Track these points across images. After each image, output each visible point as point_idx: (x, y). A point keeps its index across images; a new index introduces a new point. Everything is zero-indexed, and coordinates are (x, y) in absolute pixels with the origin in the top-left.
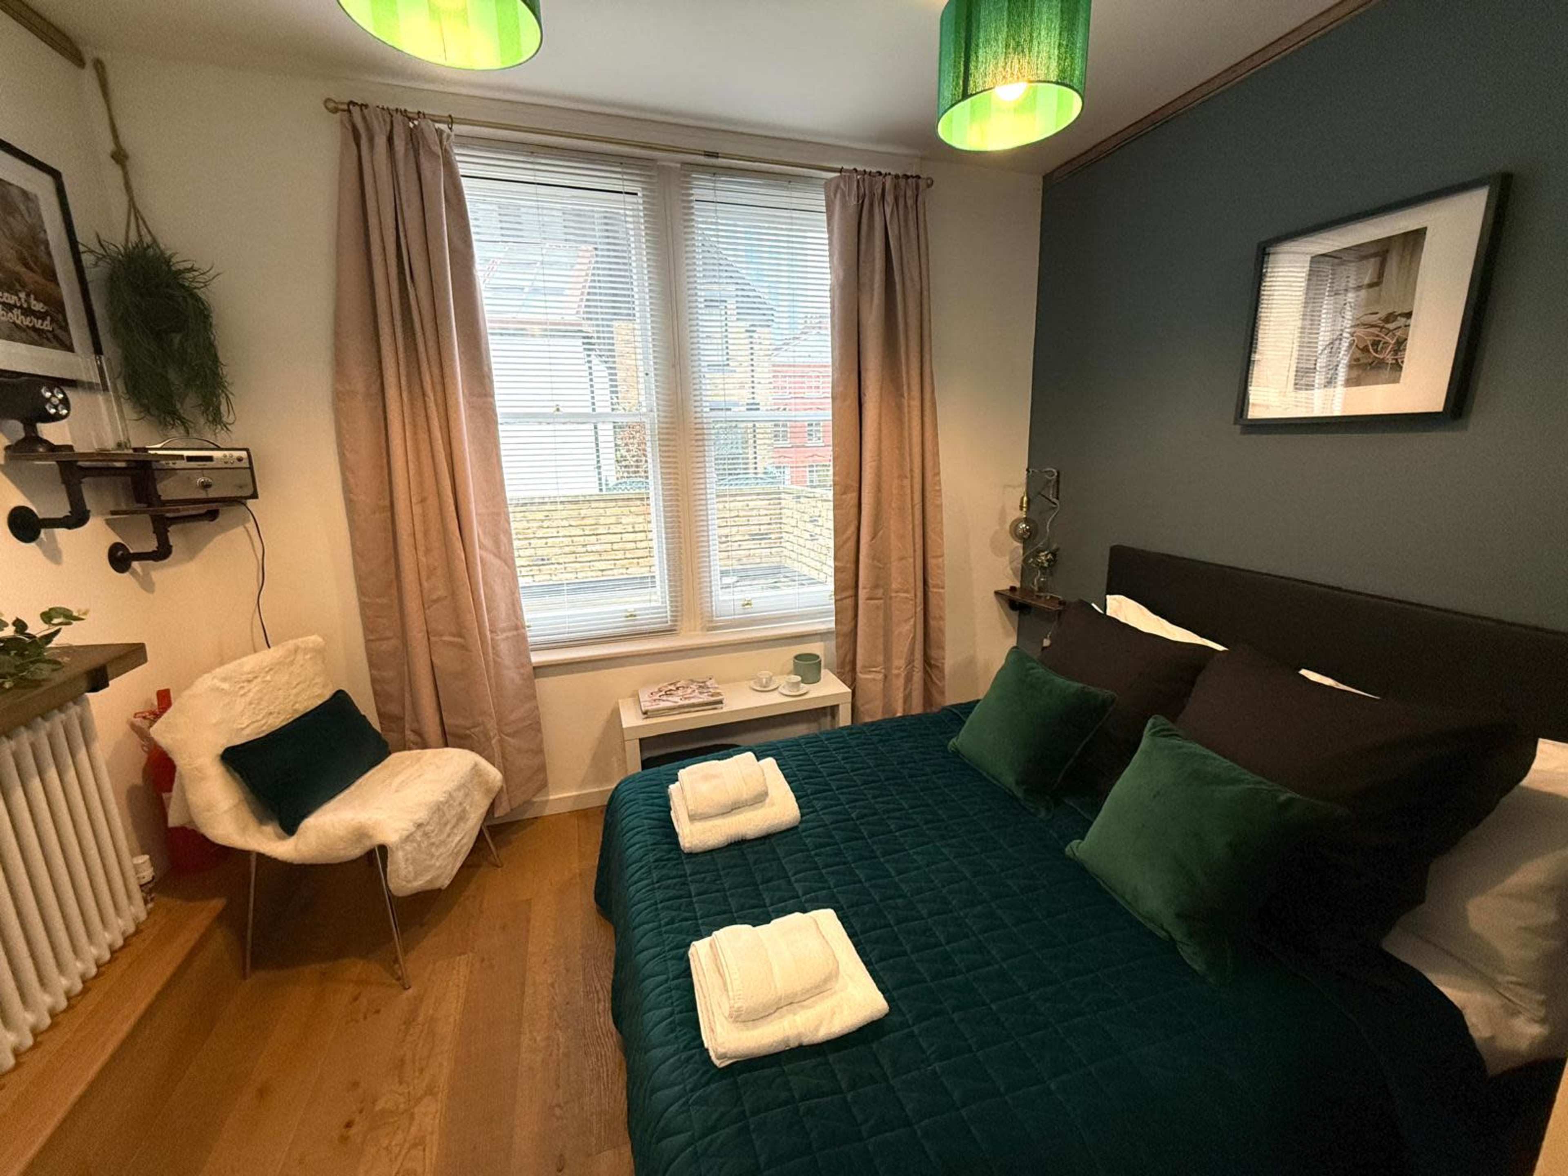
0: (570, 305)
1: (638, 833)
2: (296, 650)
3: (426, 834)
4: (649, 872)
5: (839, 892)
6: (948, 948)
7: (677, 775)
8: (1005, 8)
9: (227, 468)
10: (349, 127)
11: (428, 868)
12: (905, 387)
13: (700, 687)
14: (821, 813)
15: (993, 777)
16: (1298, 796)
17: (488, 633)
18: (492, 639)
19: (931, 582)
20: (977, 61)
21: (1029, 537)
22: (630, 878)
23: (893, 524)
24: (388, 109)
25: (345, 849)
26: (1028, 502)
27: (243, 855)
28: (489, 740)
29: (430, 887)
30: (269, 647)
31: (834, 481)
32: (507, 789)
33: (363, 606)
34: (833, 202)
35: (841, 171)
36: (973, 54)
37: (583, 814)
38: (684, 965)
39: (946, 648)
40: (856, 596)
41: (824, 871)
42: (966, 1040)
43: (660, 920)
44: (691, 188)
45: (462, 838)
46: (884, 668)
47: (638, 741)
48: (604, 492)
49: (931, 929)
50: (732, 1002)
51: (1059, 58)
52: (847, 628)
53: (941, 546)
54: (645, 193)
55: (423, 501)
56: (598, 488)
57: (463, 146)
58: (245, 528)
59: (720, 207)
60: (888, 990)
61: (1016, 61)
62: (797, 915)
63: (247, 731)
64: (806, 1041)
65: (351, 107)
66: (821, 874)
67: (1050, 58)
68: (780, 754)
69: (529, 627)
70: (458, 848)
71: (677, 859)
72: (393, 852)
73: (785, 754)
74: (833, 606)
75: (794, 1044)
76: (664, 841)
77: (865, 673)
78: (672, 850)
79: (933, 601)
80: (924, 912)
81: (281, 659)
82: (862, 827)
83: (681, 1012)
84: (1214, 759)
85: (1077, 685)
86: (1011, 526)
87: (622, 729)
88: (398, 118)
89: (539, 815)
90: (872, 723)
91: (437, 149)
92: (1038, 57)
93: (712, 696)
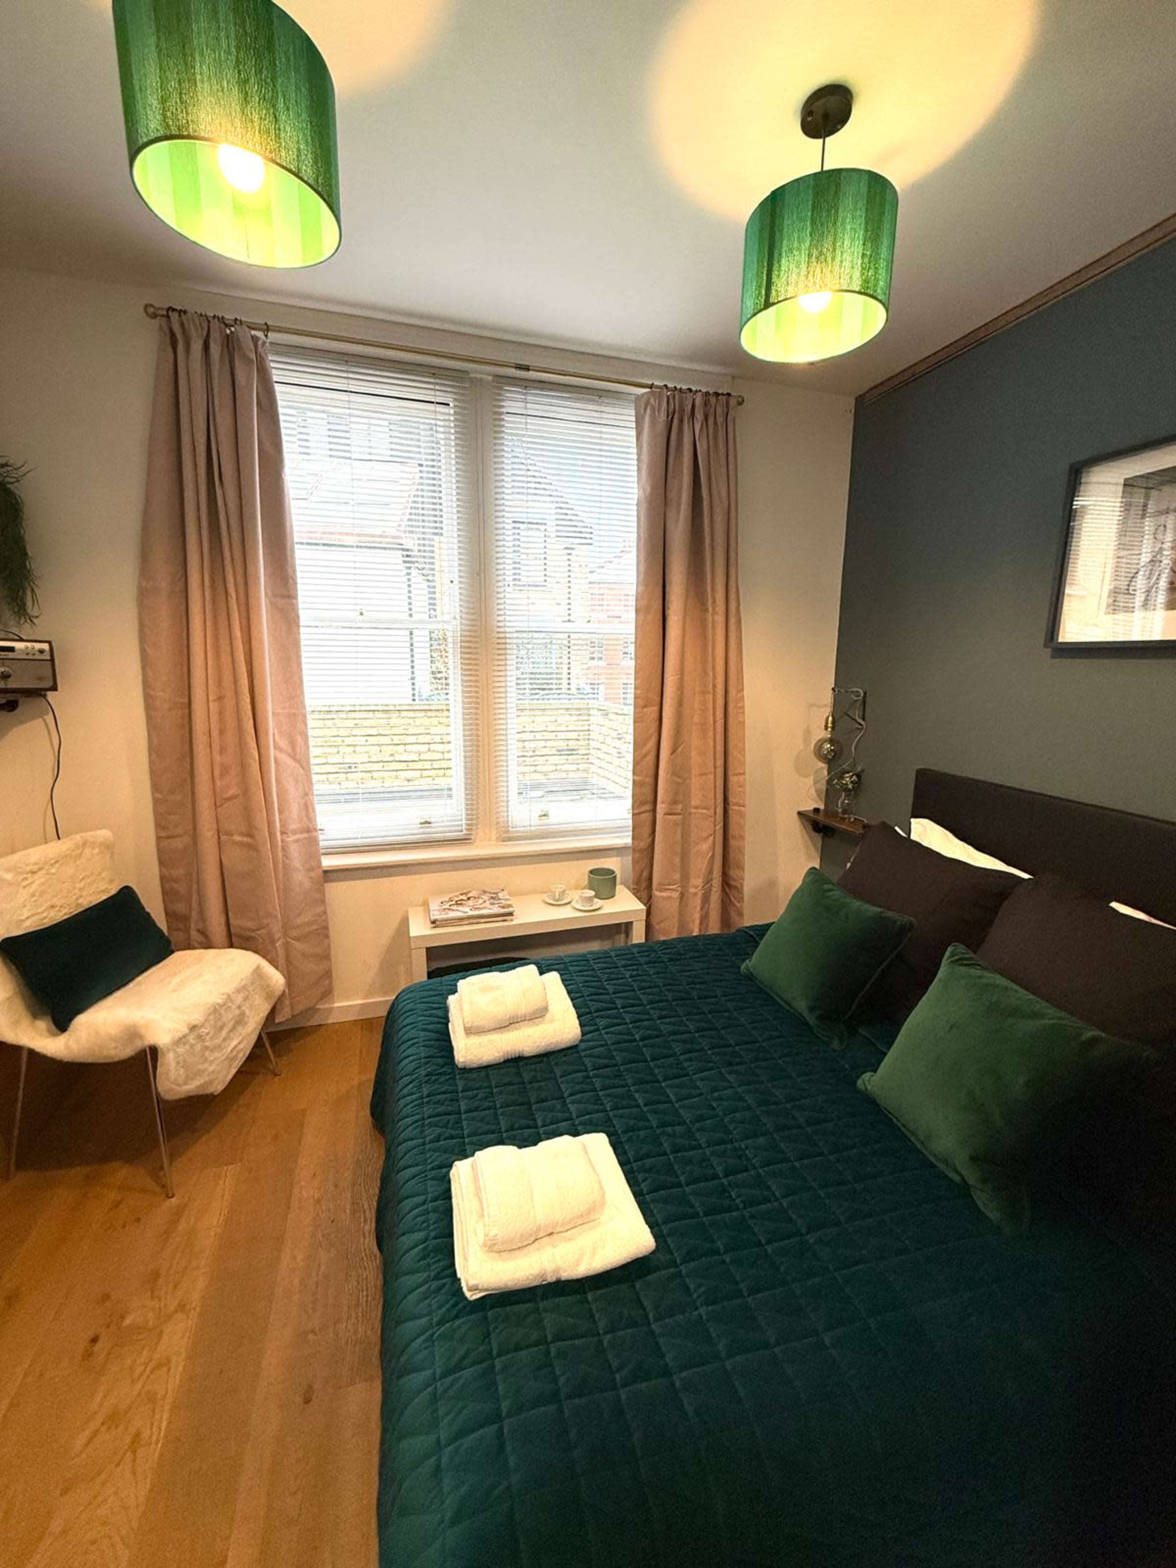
0: (393, 518)
1: (413, 1044)
2: (84, 844)
3: (200, 1037)
4: (419, 1087)
5: (615, 1116)
6: (725, 1181)
7: (456, 986)
8: (809, 219)
9: (28, 660)
10: (167, 332)
11: (201, 1073)
12: (710, 602)
13: (492, 898)
14: (603, 1032)
15: (786, 1002)
16: (1103, 1035)
17: (278, 834)
18: (282, 841)
19: (731, 799)
20: (779, 271)
21: (834, 757)
22: (400, 1091)
23: (694, 740)
24: (206, 316)
25: (116, 1048)
26: (833, 722)
27: (17, 1049)
28: (273, 942)
29: (201, 1092)
30: (59, 838)
31: (635, 694)
32: (290, 994)
33: (156, 802)
34: (643, 418)
35: (651, 386)
36: (775, 262)
37: (366, 1024)
38: (446, 1185)
39: (746, 867)
40: (654, 810)
41: (600, 1093)
42: (737, 1283)
43: (424, 1137)
44: (502, 400)
45: (239, 1043)
46: (682, 887)
47: (424, 950)
48: (417, 702)
49: (709, 1160)
50: (487, 1228)
51: (863, 269)
52: (643, 844)
53: (743, 764)
54: (456, 404)
55: (220, 699)
56: (411, 698)
57: (277, 353)
58: (44, 721)
59: (530, 420)
60: (658, 1225)
61: (818, 269)
62: (566, 1138)
63: (28, 923)
64: (565, 1275)
65: (170, 313)
66: (598, 1096)
67: (853, 267)
68: (566, 969)
69: (321, 830)
70: (234, 1053)
71: (449, 1074)
72: (163, 1053)
73: (571, 968)
74: (630, 822)
75: (551, 1279)
76: (439, 1055)
77: (661, 891)
78: (446, 1064)
79: (733, 819)
80: (703, 1142)
81: (68, 853)
82: (644, 1049)
83: (435, 1238)
84: (1016, 991)
85: (875, 909)
86: (815, 747)
87: (409, 937)
88: (215, 324)
89: (322, 1023)
90: (664, 942)
91: (253, 356)
92: (840, 266)
93: (503, 907)
